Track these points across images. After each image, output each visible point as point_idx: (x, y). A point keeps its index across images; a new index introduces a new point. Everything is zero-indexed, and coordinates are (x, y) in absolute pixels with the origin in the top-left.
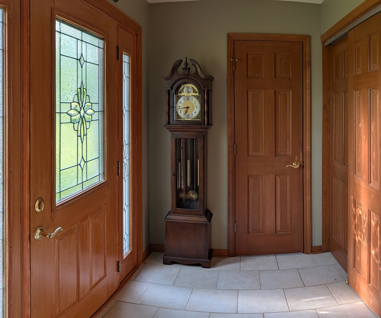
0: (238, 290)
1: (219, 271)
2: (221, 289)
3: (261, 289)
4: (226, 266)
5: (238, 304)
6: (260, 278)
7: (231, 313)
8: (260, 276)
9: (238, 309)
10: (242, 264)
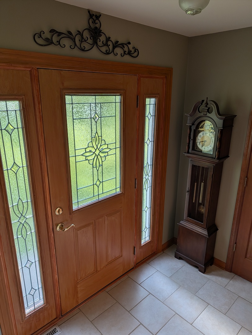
0: (209, 304)
1: (209, 279)
2: (198, 297)
3: (225, 314)
4: (217, 277)
5: (199, 317)
6: (233, 303)
7: (188, 322)
8: (235, 302)
9: (195, 321)
10: (231, 282)
